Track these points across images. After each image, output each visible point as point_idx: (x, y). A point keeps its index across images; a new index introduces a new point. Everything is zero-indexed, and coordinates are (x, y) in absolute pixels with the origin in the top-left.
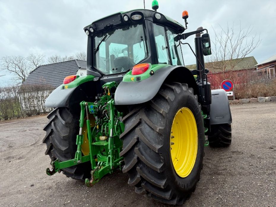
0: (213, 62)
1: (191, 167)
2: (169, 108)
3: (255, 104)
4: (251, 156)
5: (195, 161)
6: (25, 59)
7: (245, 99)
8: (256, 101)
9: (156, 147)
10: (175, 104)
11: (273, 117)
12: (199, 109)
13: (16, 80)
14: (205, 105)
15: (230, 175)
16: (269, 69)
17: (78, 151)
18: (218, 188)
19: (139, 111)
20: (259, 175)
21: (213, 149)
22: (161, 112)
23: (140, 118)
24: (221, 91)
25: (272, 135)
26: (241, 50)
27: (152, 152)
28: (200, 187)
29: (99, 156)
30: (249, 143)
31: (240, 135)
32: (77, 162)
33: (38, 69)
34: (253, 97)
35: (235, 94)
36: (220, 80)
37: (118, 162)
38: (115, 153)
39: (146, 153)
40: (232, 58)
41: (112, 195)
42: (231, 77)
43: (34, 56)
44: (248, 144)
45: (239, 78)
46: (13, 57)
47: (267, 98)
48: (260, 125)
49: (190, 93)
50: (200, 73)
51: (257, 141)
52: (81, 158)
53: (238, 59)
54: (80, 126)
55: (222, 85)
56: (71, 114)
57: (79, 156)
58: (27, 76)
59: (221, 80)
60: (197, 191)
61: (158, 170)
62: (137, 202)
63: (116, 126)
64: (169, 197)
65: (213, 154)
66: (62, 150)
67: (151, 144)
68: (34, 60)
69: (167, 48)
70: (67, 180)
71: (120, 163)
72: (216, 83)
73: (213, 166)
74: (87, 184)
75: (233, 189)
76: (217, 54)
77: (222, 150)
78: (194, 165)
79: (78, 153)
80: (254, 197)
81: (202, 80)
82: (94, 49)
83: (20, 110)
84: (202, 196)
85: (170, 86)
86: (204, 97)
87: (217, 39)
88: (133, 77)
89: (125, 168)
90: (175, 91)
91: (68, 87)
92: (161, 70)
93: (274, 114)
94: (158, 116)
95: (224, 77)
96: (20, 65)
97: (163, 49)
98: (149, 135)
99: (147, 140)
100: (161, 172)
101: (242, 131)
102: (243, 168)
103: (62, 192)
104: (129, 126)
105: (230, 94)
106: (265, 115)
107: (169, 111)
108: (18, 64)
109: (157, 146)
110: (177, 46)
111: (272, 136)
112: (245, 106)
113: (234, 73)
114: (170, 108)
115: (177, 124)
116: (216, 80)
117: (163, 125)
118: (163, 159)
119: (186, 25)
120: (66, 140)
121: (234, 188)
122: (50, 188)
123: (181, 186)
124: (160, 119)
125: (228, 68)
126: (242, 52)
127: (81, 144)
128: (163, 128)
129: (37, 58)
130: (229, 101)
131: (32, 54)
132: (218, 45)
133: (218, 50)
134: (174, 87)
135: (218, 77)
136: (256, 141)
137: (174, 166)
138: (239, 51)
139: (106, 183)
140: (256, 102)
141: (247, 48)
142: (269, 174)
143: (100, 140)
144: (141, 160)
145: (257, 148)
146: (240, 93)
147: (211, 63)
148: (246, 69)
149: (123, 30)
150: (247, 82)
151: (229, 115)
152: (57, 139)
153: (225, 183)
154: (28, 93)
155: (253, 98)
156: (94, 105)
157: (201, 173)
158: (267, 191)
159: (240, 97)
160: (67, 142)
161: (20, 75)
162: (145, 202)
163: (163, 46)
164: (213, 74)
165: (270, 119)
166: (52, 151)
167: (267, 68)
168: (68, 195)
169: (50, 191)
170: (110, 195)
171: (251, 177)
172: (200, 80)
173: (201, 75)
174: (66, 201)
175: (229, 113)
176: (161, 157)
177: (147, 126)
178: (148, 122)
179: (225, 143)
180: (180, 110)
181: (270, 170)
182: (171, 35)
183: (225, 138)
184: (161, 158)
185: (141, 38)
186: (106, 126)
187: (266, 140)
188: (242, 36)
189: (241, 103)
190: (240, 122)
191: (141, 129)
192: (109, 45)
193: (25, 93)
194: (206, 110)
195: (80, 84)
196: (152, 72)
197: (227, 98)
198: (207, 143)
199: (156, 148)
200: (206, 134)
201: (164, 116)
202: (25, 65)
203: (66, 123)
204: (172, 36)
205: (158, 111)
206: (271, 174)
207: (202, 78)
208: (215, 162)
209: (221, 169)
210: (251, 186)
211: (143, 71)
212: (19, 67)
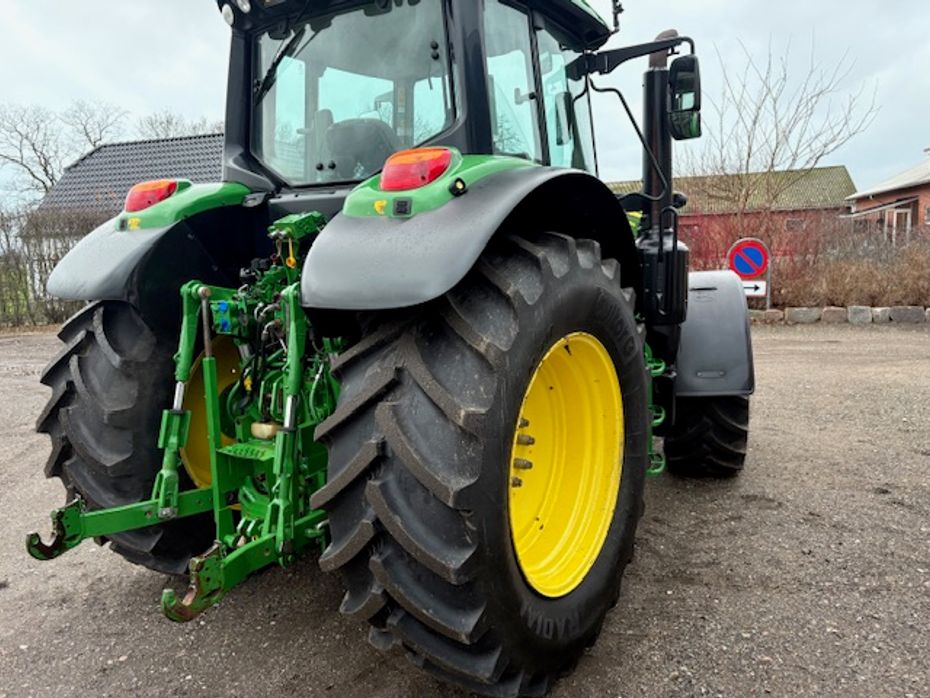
0: (710, 177)
1: (587, 557)
2: (513, 334)
3: (836, 326)
4: (811, 517)
5: (605, 534)
6: (56, 117)
7: (805, 309)
8: (841, 317)
9: (449, 486)
10: (540, 318)
11: (895, 381)
12: (636, 340)
13: (22, 191)
14: (662, 324)
15: (727, 586)
16: (892, 212)
17: (165, 472)
18: (682, 634)
19: (397, 336)
20: (833, 594)
21: (680, 483)
22: (482, 348)
23: (400, 365)
24: (725, 277)
25: (887, 442)
26: (807, 136)
27: (433, 503)
28: (617, 626)
29: (245, 496)
30: (806, 467)
31: (777, 438)
32: (160, 515)
33: (96, 155)
34: (833, 305)
35: (773, 290)
36: (727, 237)
37: (312, 524)
38: (305, 487)
39: (410, 504)
40: (772, 166)
41: (291, 642)
42: (763, 229)
43: (88, 110)
44: (803, 471)
45: (789, 234)
46: (14, 109)
47: (878, 310)
48: (848, 403)
49: (607, 278)
50: (654, 203)
51: (834, 465)
52: (174, 501)
53: (792, 171)
54: (177, 378)
55: (731, 257)
56: (147, 331)
57: (166, 490)
58: (58, 177)
59: (730, 237)
60: (606, 642)
61: (453, 576)
62: (376, 676)
63: (314, 386)
64: (488, 675)
65: (677, 503)
66: (104, 467)
67: (432, 473)
68: (87, 124)
69: (532, 96)
70: (135, 572)
71: (321, 528)
72: (710, 247)
73: (671, 546)
74: (170, 611)
75: (737, 641)
76: (722, 147)
77: (710, 486)
78: (601, 551)
79: (165, 476)
80: (809, 681)
81: (658, 231)
82: (255, 81)
83: (22, 296)
84: (620, 664)
85: (528, 243)
86: (659, 296)
87: (728, 94)
88: (383, 199)
89: (330, 555)
90: (543, 267)
91: (139, 225)
92: (497, 182)
93: (899, 369)
94: (469, 364)
95: (740, 229)
96: (39, 138)
97: (519, 102)
98: (426, 436)
99: (415, 456)
100: (463, 582)
101: (786, 422)
102: (778, 563)
103: (104, 618)
104: (354, 392)
105: (756, 288)
106: (866, 369)
107: (515, 344)
108: (30, 135)
109: (453, 481)
110: (574, 97)
111: (889, 446)
112: (802, 332)
113: (775, 217)
114: (518, 334)
115: (552, 391)
116: (712, 239)
117: (485, 397)
118: (473, 532)
119: (616, 18)
120: (122, 429)
121: (738, 638)
122: (64, 601)
123: (541, 631)
124: (476, 376)
125: (757, 200)
126: (810, 145)
127: (180, 445)
128: (483, 411)
129: (97, 118)
130: (751, 311)
131: (83, 102)
132: (732, 114)
133: (729, 133)
134: (541, 253)
135: (719, 225)
136: (831, 464)
137: (521, 554)
138: (800, 141)
139: (277, 593)
140: (839, 323)
141: (830, 132)
142: (868, 592)
143: (254, 438)
144: (388, 533)
145: (833, 488)
146: (790, 290)
147: (700, 178)
148: (818, 205)
149: (367, 14)
150: (816, 253)
151: (746, 367)
152: (87, 424)
153: (707, 617)
154: (52, 240)
155: (833, 308)
156: (234, 299)
157: (625, 573)
158: (857, 661)
159: (787, 301)
160: (128, 436)
161: (36, 174)
162: (406, 677)
163: (517, 91)
164: (705, 216)
165: (882, 385)
166: (69, 466)
167: (884, 208)
168: (123, 634)
169: (63, 612)
170: (279, 640)
171: (805, 600)
172: (650, 232)
173: (655, 213)
174: (112, 657)
175: (746, 356)
176: (468, 523)
177: (420, 397)
178: (428, 383)
179: (724, 464)
180: (562, 341)
181: (873, 575)
182: (556, 53)
183: (727, 446)
184: (466, 525)
185: (432, 50)
186: (275, 385)
187: (865, 459)
188: (815, 89)
189: (789, 322)
190: (780, 391)
191: (395, 410)
192: (321, 75)
193: (44, 239)
194: (665, 345)
195: (189, 215)
196: (460, 186)
197: (744, 302)
198: (658, 466)
199: (446, 489)
200: (657, 431)
201: (490, 365)
202: (56, 141)
203: (125, 363)
204: (558, 58)
205: (469, 342)
206: (876, 591)
207: (660, 224)
208: (682, 533)
209: (698, 561)
210: (800, 634)
211: (423, 178)
212: (33, 145)
